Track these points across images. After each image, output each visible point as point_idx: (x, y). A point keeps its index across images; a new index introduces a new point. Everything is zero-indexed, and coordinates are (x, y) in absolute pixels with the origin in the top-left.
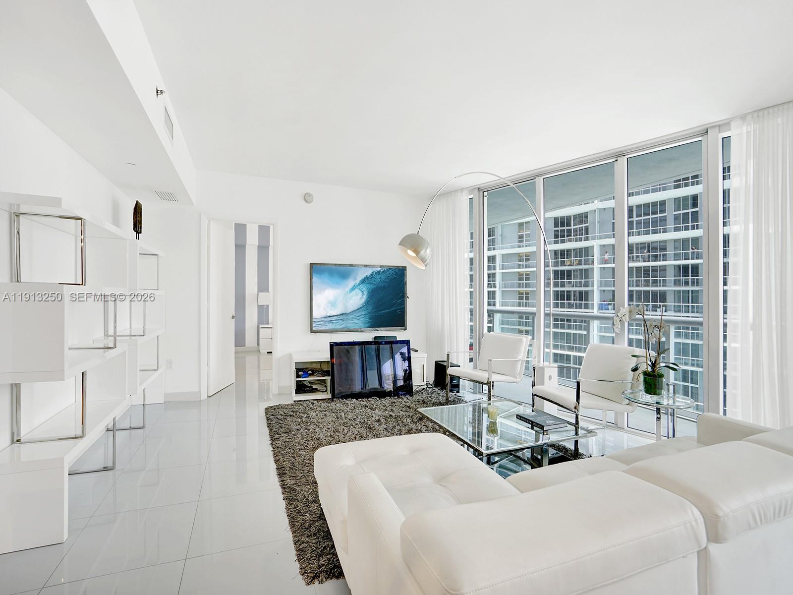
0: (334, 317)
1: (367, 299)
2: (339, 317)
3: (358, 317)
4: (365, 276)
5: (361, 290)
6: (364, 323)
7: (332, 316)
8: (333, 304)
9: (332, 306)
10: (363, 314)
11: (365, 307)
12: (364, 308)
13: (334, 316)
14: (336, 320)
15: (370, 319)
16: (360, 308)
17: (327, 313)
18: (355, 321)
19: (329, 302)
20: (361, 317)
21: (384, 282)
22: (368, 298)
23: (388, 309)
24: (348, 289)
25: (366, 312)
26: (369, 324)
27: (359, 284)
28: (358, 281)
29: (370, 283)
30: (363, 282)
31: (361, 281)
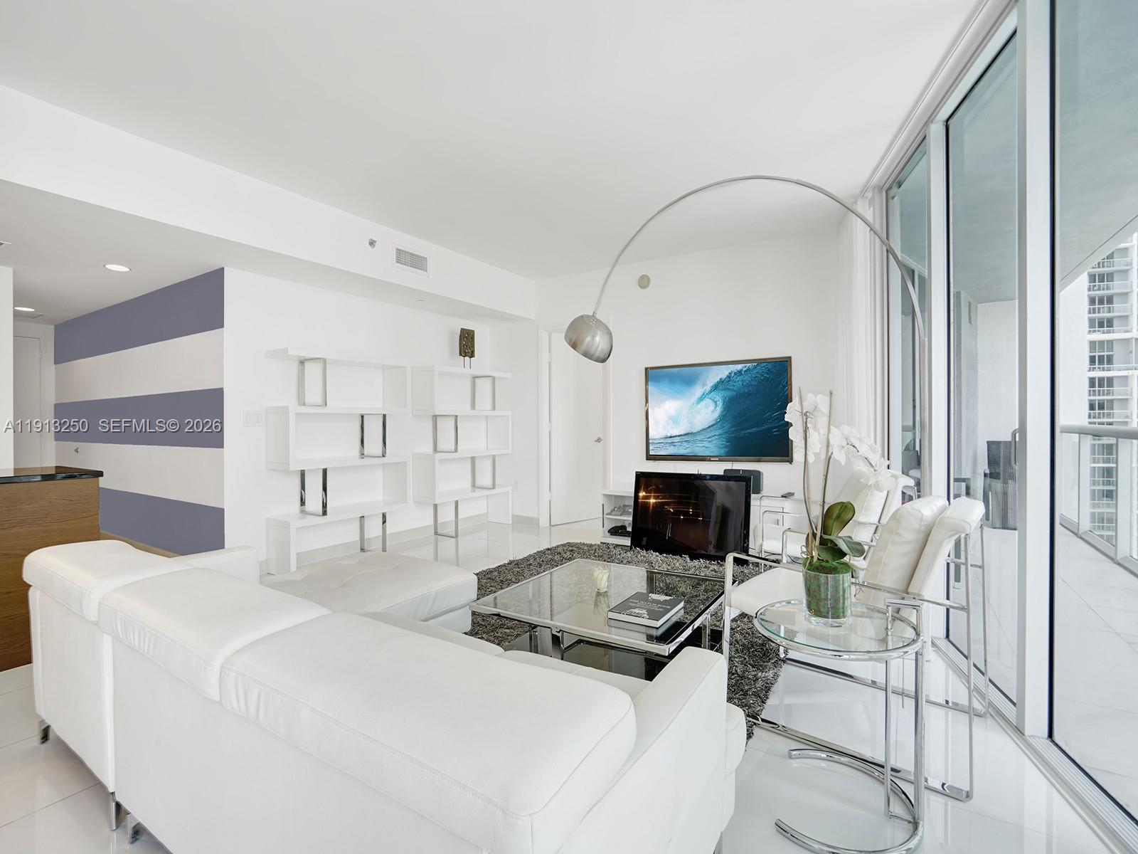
0: (676, 438)
1: (722, 412)
2: (683, 437)
3: (709, 438)
4: (718, 379)
5: (713, 400)
6: (719, 448)
7: (674, 437)
8: (674, 420)
9: (674, 422)
10: (717, 433)
11: (719, 423)
12: (719, 425)
13: (676, 436)
14: (679, 442)
15: (728, 442)
16: (712, 426)
17: (668, 432)
18: (705, 444)
19: (671, 418)
20: (714, 438)
21: (748, 385)
22: (724, 411)
23: (757, 427)
24: (694, 399)
25: (721, 431)
26: (726, 450)
27: (711, 392)
28: (708, 388)
29: (725, 389)
30: (715, 387)
31: (712, 387)
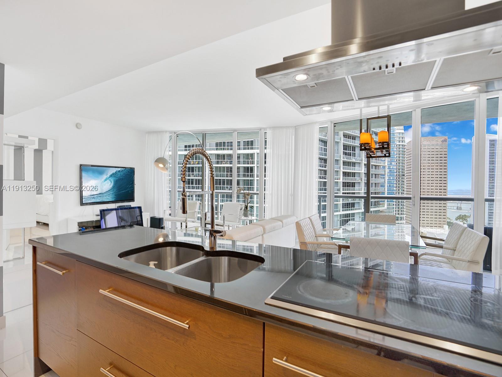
0: (95, 195)
2: (98, 195)
3: (108, 195)
4: (112, 173)
5: (110, 181)
6: (113, 198)
10: (111, 193)
11: (112, 189)
14: (96, 197)
15: (116, 196)
16: (110, 190)
17: (92, 193)
18: (107, 197)
20: (111, 195)
21: (122, 176)
22: (114, 185)
23: (125, 190)
24: (103, 180)
25: (113, 192)
26: (115, 199)
27: (109, 177)
28: (108, 176)
29: (115, 177)
30: (111, 176)
31: (110, 176)
